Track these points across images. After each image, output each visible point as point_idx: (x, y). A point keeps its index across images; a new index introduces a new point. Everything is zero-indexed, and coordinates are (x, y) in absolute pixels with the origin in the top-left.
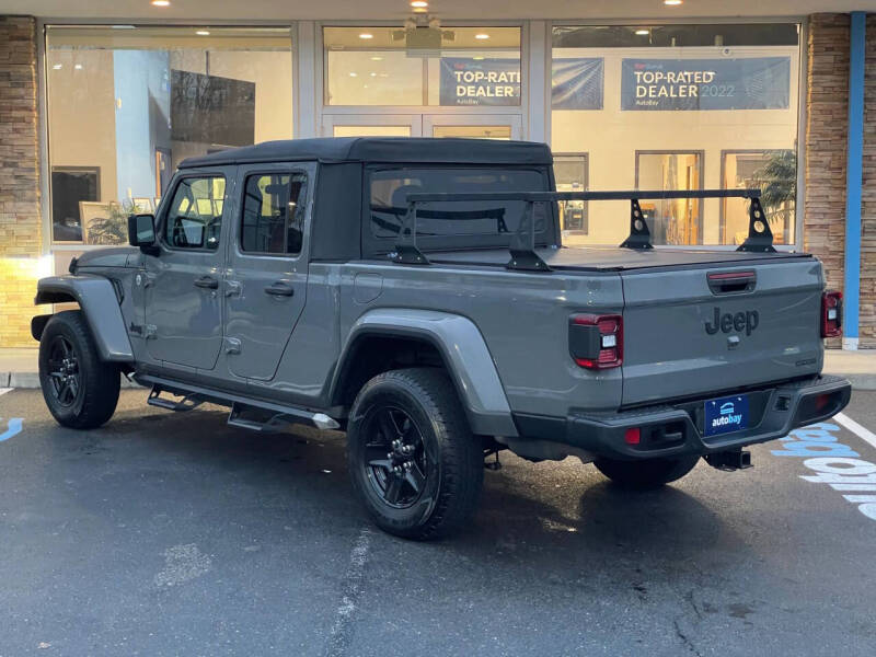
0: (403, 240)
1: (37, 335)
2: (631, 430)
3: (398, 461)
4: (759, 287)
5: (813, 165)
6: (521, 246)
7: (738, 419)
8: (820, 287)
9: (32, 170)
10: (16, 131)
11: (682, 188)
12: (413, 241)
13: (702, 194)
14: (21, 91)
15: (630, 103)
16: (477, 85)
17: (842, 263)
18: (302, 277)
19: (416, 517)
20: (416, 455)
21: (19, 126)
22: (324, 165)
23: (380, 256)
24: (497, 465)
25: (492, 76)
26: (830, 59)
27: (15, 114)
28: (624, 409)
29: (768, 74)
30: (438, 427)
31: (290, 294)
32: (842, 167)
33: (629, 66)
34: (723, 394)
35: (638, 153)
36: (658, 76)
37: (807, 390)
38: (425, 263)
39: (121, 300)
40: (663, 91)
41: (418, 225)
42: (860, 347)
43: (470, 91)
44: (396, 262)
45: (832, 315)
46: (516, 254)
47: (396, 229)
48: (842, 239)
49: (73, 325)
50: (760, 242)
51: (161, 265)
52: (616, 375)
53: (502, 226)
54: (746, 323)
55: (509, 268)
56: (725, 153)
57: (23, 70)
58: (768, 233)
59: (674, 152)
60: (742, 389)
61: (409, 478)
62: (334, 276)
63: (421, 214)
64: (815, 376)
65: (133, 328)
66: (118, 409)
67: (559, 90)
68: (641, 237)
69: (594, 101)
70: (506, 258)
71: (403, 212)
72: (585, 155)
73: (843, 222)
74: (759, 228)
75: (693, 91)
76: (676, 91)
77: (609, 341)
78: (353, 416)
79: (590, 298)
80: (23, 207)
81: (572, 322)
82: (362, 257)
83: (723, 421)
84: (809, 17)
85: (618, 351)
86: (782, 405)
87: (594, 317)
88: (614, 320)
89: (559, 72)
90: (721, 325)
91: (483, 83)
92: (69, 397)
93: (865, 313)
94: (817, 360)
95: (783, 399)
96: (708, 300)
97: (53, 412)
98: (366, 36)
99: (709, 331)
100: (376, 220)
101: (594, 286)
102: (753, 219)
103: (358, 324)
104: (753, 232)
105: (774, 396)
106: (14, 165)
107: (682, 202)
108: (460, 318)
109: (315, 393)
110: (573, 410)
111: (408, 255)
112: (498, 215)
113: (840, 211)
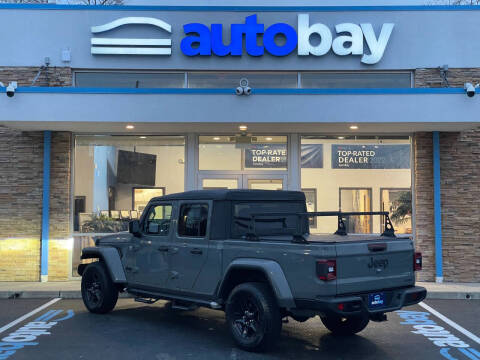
0: (250, 231)
1: (80, 273)
2: (339, 303)
3: (248, 319)
4: (388, 250)
5: (419, 198)
6: (296, 233)
7: (381, 302)
8: (413, 250)
9: (66, 199)
10: (60, 182)
11: (362, 211)
12: (253, 232)
13: (371, 213)
14: (63, 164)
15: (335, 165)
16: (262, 156)
17: (433, 242)
18: (207, 246)
19: (256, 341)
20: (254, 317)
21: (62, 179)
22: (216, 201)
23: (239, 237)
24: (287, 321)
25: (269, 152)
26: (424, 151)
27: (60, 174)
28: (337, 296)
29: (401, 153)
30: (264, 305)
31: (201, 253)
32: (431, 199)
33: (335, 148)
34: (376, 292)
35: (340, 189)
36: (349, 153)
37: (408, 291)
38: (258, 240)
39: (122, 256)
40: (351, 160)
41: (255, 225)
42: (444, 281)
43: (259, 159)
44: (246, 240)
45: (418, 262)
46: (295, 237)
47: (246, 227)
48: (433, 231)
49: (99, 268)
50: (389, 233)
51: (142, 242)
52: (334, 283)
53: (284, 226)
54: (383, 264)
55: (292, 242)
56: (382, 189)
57: (65, 155)
58: (392, 229)
59: (357, 189)
60: (383, 290)
61: (252, 326)
62: (220, 245)
63: (257, 221)
64: (412, 286)
65: (127, 268)
66: (117, 305)
67: (304, 158)
68: (342, 230)
69: (319, 164)
70: (291, 238)
71: (250, 219)
72: (315, 190)
73: (433, 224)
74: (389, 227)
75: (366, 160)
76: (358, 160)
77: (331, 270)
78: (229, 302)
79: (324, 253)
80: (61, 216)
81: (317, 263)
82: (231, 238)
83: (376, 302)
84: (414, 133)
85: (334, 273)
86: (399, 297)
87: (325, 260)
88: (333, 261)
89: (305, 150)
90: (373, 265)
91: (266, 155)
92: (96, 300)
93: (445, 265)
94: (413, 279)
95: (400, 295)
96: (368, 255)
97: (88, 307)
98: (217, 139)
99: (370, 267)
100: (237, 222)
101: (325, 249)
102: (386, 223)
103: (231, 264)
104: (386, 228)
105: (396, 293)
106: (58, 197)
107: (362, 217)
108: (273, 262)
109: (212, 294)
110: (318, 296)
111: (251, 237)
112: (283, 220)
113: (432, 219)
